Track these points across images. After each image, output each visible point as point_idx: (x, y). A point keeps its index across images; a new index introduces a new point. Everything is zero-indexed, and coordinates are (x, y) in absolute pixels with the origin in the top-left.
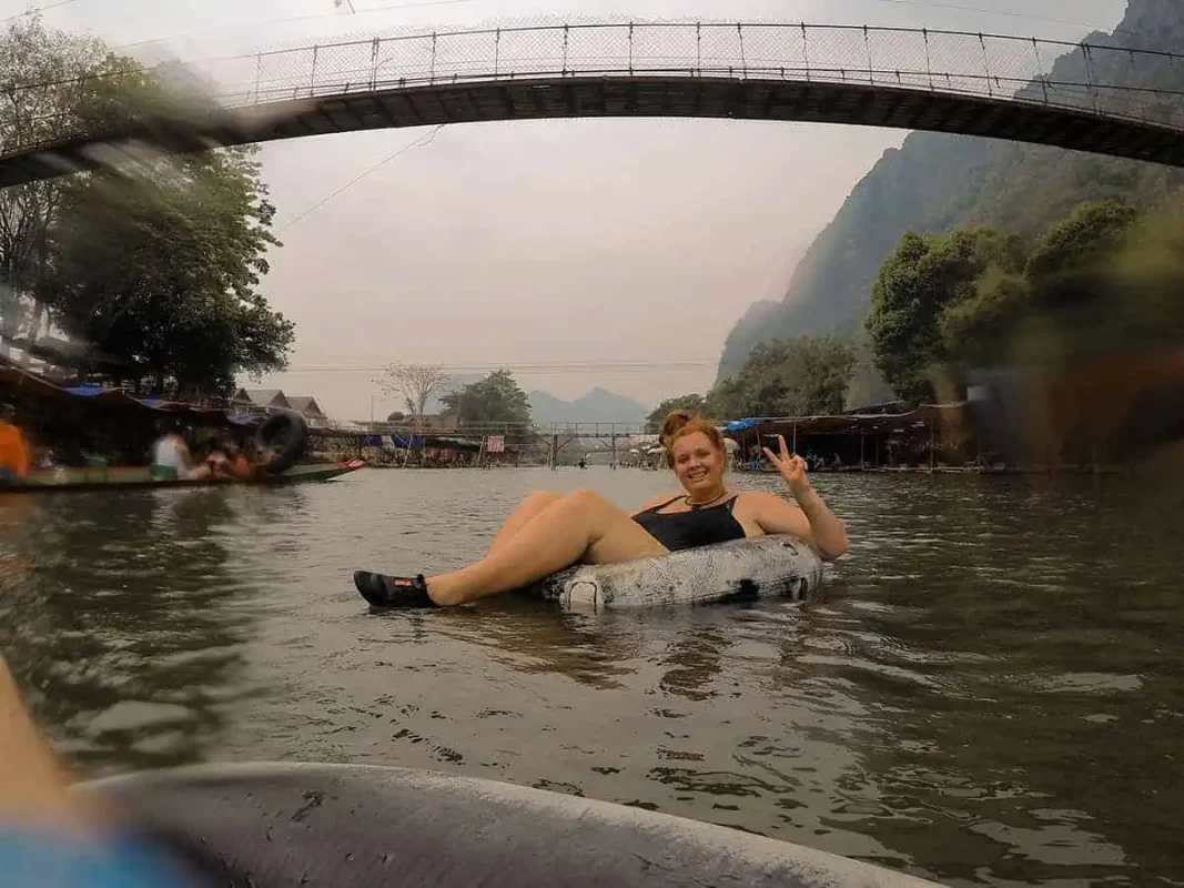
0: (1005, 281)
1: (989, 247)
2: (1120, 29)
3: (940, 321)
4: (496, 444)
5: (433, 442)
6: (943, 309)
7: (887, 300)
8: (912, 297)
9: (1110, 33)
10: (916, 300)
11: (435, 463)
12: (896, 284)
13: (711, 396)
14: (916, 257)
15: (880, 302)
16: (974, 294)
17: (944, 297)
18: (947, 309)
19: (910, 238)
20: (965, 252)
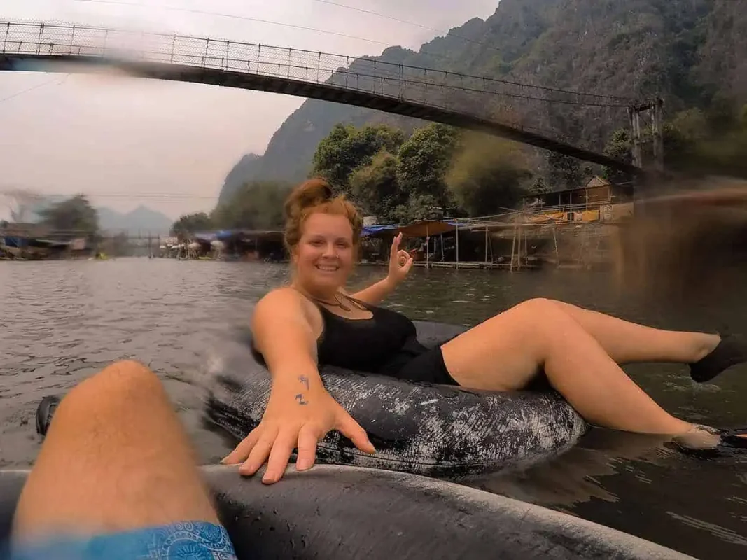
0: (388, 158)
1: (384, 137)
2: (491, 19)
3: (350, 178)
4: (79, 244)
5: (33, 243)
6: (352, 171)
7: (321, 163)
8: (335, 162)
9: (485, 20)
10: (339, 165)
11: (36, 257)
12: (327, 154)
13: (212, 214)
14: (341, 139)
15: (317, 163)
16: (370, 163)
17: (353, 164)
18: (354, 171)
19: (338, 128)
20: (369, 139)
